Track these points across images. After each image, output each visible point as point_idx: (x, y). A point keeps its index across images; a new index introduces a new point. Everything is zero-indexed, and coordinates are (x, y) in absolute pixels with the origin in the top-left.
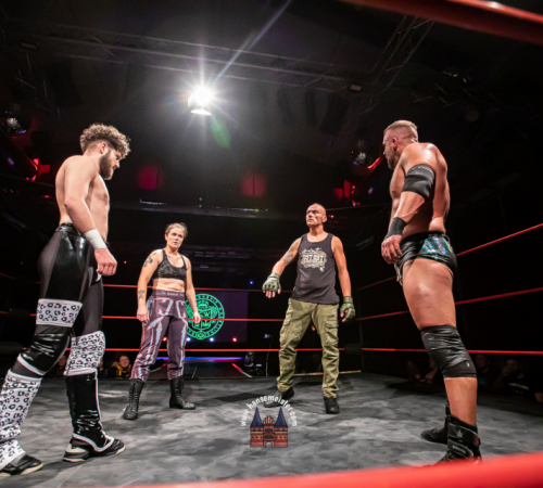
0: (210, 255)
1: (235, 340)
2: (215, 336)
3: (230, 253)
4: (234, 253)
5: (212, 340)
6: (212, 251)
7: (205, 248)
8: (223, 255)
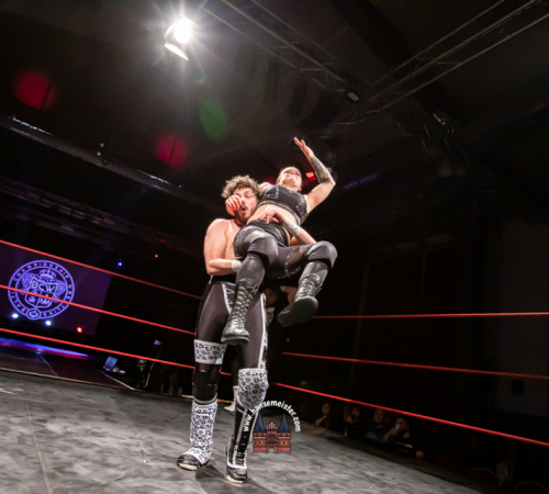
0: (80, 215)
1: (79, 330)
2: (55, 320)
3: (106, 221)
4: (112, 223)
5: (48, 323)
6: (83, 211)
7: (74, 204)
8: (96, 221)
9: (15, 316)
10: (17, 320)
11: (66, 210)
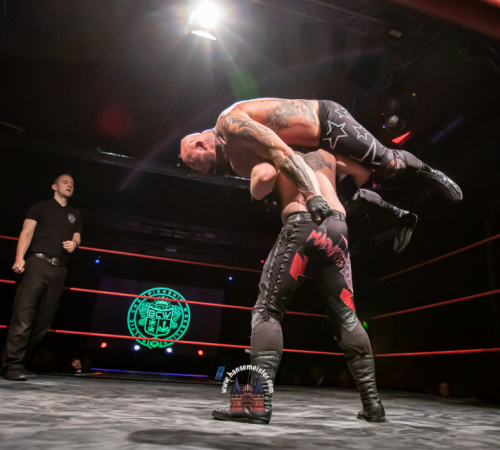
0: (180, 235)
1: (201, 353)
2: (175, 346)
5: (169, 350)
6: (184, 230)
7: (174, 225)
8: (197, 238)
9: (137, 348)
10: (139, 351)
11: (167, 233)
